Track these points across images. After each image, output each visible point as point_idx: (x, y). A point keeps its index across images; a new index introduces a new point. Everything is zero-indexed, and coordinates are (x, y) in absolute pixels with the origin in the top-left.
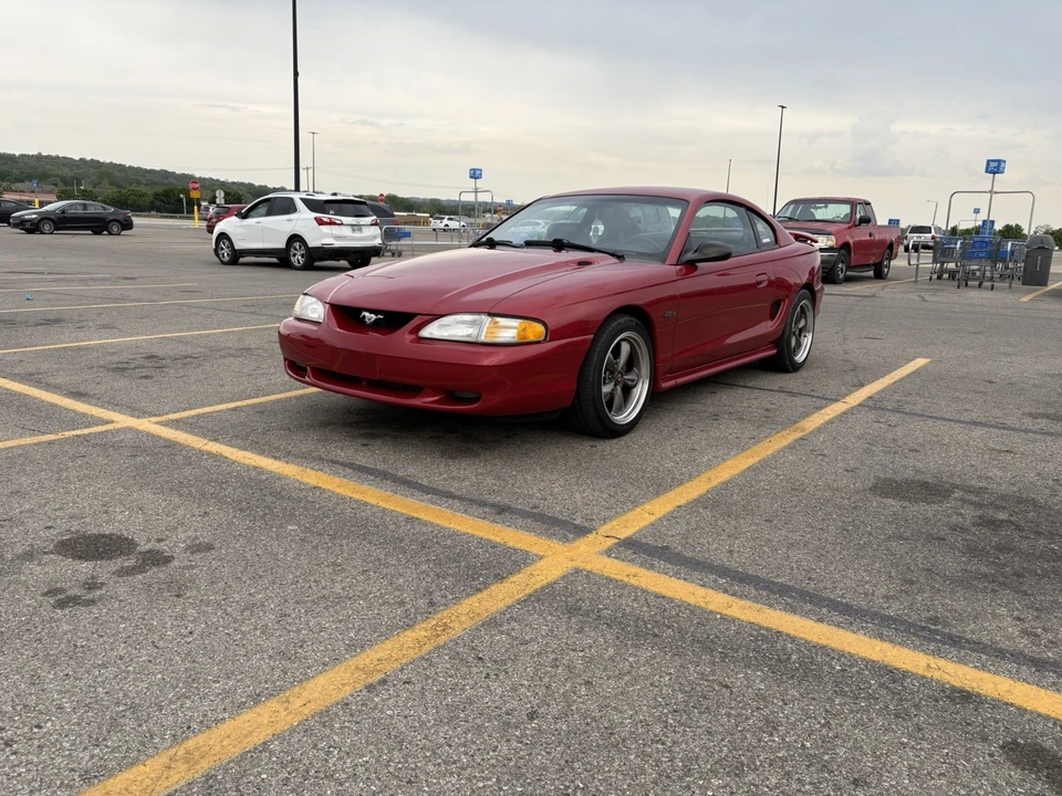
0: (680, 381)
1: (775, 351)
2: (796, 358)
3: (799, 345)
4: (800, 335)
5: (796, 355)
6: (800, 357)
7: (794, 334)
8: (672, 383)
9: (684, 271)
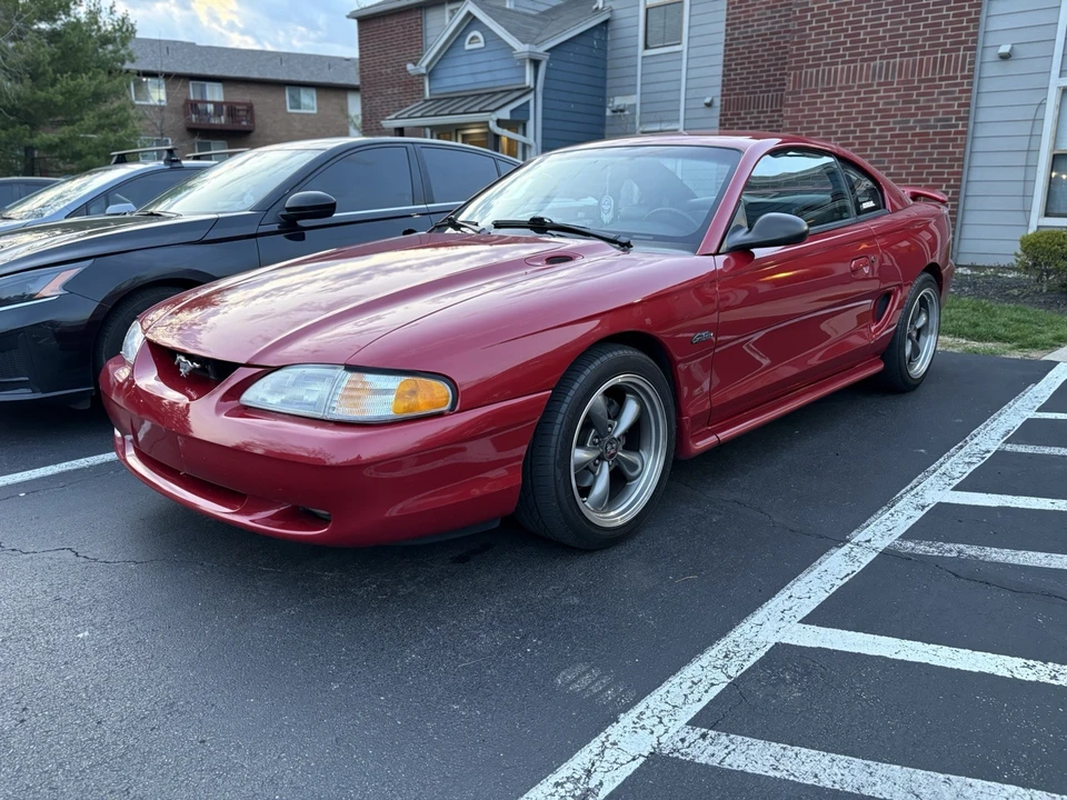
0: (723, 435)
1: (881, 366)
2: (911, 372)
3: (916, 352)
4: (918, 338)
5: (912, 367)
6: (920, 368)
7: (910, 337)
8: (712, 439)
9: (733, 263)
